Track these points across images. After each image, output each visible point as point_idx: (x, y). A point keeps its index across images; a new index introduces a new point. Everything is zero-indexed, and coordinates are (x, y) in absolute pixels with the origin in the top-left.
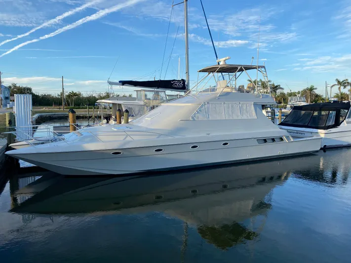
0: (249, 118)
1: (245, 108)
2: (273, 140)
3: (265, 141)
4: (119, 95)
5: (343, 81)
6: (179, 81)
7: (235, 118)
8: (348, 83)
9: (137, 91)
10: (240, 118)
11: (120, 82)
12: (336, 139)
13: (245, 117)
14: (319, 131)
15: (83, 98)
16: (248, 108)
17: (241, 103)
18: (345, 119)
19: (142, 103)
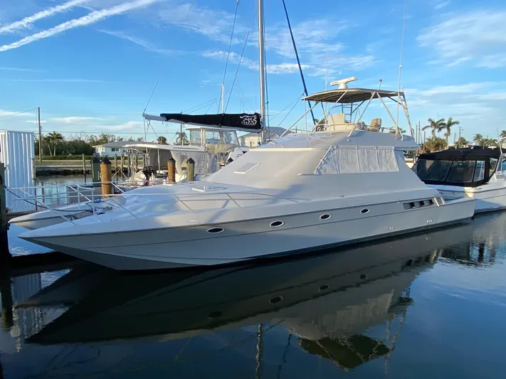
0: (390, 171)
1: (383, 155)
2: (422, 203)
3: (412, 205)
4: (122, 139)
5: (437, 122)
6: (251, 115)
7: (373, 170)
8: (444, 124)
9: (191, 130)
10: (378, 170)
11: (162, 115)
12: (486, 200)
13: (384, 170)
14: (466, 189)
15: (65, 143)
16: (388, 154)
17: (380, 147)
18: (494, 172)
19: (202, 149)
